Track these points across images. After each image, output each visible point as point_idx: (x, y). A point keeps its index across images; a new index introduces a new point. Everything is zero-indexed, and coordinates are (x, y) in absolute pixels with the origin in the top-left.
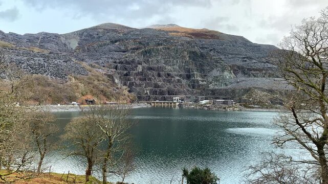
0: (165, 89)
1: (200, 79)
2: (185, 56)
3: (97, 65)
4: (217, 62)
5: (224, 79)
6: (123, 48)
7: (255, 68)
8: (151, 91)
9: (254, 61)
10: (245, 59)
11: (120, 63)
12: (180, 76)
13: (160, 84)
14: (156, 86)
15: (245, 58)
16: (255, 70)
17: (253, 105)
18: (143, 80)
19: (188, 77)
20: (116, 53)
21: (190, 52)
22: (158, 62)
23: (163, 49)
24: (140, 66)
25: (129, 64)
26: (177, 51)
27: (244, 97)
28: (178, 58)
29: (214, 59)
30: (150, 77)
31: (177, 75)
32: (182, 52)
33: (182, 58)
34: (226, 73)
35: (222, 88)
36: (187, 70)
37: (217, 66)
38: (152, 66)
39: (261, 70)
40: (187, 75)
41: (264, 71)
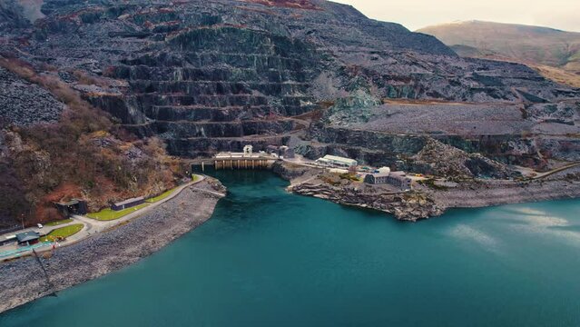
0: (237, 122)
1: (300, 95)
2: (268, 48)
3: (85, 74)
4: (325, 58)
5: (358, 105)
6: (138, 29)
7: (397, 75)
8: (207, 127)
9: (391, 60)
10: (375, 56)
11: (133, 62)
12: (261, 88)
13: (225, 111)
14: (218, 116)
15: (373, 53)
16: (396, 79)
17: (440, 182)
18: (187, 101)
19: (276, 90)
20: (126, 40)
21: (276, 39)
22: (215, 59)
23: (224, 32)
24: (179, 70)
25: (155, 65)
26: (252, 36)
27: (418, 158)
28: (253, 50)
29: (320, 52)
30: (202, 95)
31: (254, 87)
32: (262, 38)
33: (262, 50)
34: (361, 93)
35: (359, 126)
36: (274, 77)
37: (326, 67)
38: (202, 68)
39: (406, 79)
40: (273, 86)
41: (412, 83)
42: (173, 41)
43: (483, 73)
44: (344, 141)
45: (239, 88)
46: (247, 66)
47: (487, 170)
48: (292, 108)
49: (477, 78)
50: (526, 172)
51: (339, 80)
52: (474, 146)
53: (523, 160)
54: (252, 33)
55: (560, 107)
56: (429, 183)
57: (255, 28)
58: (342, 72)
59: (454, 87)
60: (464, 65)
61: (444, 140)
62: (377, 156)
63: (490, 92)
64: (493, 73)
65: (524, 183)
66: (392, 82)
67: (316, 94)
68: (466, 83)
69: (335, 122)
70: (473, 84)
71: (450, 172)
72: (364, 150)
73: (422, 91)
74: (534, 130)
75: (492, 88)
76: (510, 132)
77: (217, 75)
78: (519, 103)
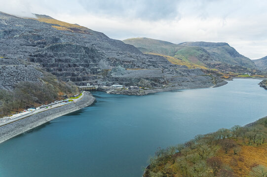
0: (80, 76)
1: (96, 67)
2: (83, 51)
4: (102, 55)
5: (119, 70)
8: (71, 78)
9: (124, 56)
10: (118, 54)
11: (35, 56)
12: (82, 65)
13: (75, 73)
14: (73, 75)
16: (126, 62)
17: (146, 88)
18: (60, 70)
19: (88, 66)
20: (28, 47)
21: (85, 48)
22: (65, 55)
23: (66, 45)
24: (54, 59)
25: (43, 57)
26: (77, 47)
27: (139, 83)
28: (77, 52)
29: (99, 53)
30: (65, 68)
31: (80, 65)
32: (80, 48)
33: (80, 52)
34: (120, 67)
35: (121, 76)
36: (86, 61)
37: (102, 58)
38: (61, 58)
39: (130, 62)
40: (86, 64)
41: (131, 63)
42: (48, 48)
43: (151, 60)
44: (118, 80)
45: (75, 65)
46: (76, 57)
47: (155, 85)
48: (94, 72)
49: (150, 61)
50: (164, 86)
51: (108, 62)
52: (151, 80)
53: (163, 83)
54: (77, 46)
55: (171, 70)
56: (143, 88)
57: (77, 44)
58: (108, 59)
59: (143, 64)
60: (145, 57)
61: (145, 79)
62: (128, 84)
63: (154, 66)
64: (154, 60)
65: (163, 88)
66: (125, 63)
67: (101, 67)
68: (147, 63)
69: (113, 75)
70: (149, 63)
71: (147, 86)
72: (124, 83)
73: (134, 66)
74: (165, 76)
75: (154, 65)
76: (160, 76)
77: (66, 61)
78: (161, 69)
